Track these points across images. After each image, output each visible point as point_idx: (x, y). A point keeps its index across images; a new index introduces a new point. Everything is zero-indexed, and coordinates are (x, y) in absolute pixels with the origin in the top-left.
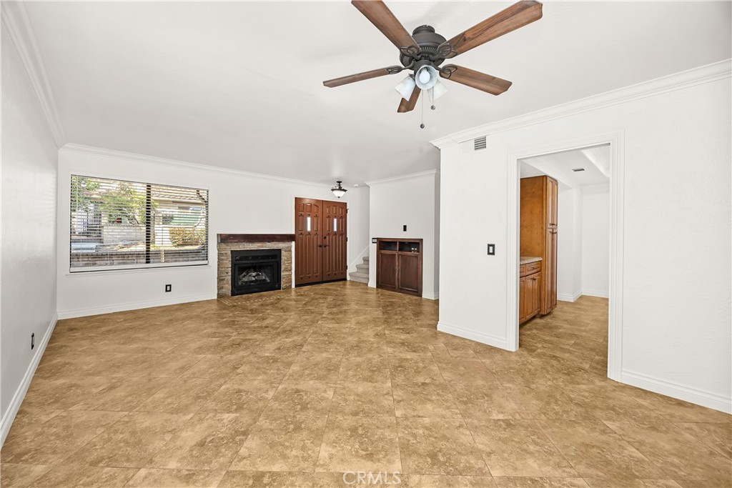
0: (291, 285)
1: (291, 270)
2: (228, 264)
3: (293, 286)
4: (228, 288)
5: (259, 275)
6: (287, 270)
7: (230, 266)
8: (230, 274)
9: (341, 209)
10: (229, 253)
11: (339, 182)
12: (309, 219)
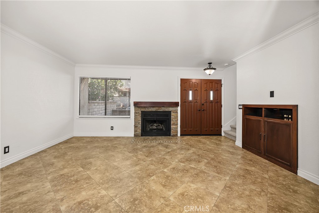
0: (177, 134)
1: (177, 125)
2: (140, 118)
3: (179, 135)
4: (139, 131)
5: (159, 126)
6: (174, 124)
7: (141, 119)
8: (140, 124)
9: (216, 85)
10: (140, 112)
11: (210, 63)
12: (191, 92)
